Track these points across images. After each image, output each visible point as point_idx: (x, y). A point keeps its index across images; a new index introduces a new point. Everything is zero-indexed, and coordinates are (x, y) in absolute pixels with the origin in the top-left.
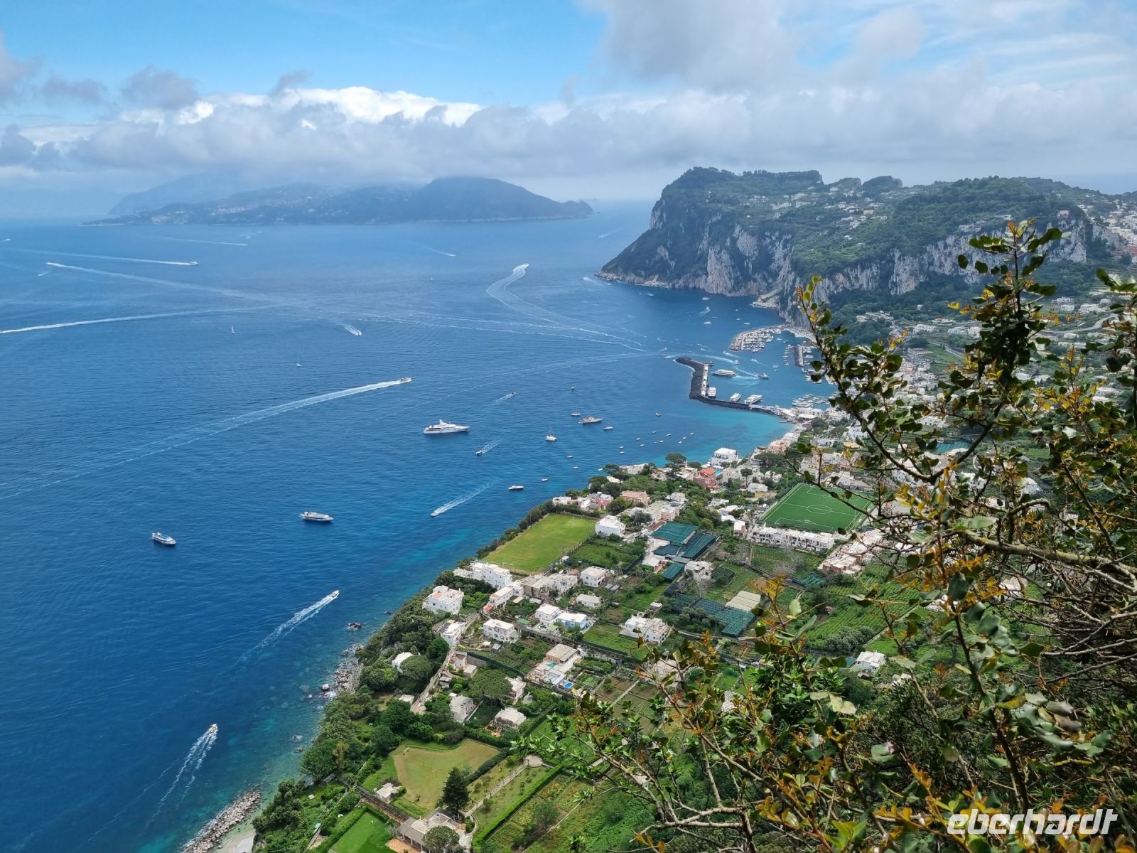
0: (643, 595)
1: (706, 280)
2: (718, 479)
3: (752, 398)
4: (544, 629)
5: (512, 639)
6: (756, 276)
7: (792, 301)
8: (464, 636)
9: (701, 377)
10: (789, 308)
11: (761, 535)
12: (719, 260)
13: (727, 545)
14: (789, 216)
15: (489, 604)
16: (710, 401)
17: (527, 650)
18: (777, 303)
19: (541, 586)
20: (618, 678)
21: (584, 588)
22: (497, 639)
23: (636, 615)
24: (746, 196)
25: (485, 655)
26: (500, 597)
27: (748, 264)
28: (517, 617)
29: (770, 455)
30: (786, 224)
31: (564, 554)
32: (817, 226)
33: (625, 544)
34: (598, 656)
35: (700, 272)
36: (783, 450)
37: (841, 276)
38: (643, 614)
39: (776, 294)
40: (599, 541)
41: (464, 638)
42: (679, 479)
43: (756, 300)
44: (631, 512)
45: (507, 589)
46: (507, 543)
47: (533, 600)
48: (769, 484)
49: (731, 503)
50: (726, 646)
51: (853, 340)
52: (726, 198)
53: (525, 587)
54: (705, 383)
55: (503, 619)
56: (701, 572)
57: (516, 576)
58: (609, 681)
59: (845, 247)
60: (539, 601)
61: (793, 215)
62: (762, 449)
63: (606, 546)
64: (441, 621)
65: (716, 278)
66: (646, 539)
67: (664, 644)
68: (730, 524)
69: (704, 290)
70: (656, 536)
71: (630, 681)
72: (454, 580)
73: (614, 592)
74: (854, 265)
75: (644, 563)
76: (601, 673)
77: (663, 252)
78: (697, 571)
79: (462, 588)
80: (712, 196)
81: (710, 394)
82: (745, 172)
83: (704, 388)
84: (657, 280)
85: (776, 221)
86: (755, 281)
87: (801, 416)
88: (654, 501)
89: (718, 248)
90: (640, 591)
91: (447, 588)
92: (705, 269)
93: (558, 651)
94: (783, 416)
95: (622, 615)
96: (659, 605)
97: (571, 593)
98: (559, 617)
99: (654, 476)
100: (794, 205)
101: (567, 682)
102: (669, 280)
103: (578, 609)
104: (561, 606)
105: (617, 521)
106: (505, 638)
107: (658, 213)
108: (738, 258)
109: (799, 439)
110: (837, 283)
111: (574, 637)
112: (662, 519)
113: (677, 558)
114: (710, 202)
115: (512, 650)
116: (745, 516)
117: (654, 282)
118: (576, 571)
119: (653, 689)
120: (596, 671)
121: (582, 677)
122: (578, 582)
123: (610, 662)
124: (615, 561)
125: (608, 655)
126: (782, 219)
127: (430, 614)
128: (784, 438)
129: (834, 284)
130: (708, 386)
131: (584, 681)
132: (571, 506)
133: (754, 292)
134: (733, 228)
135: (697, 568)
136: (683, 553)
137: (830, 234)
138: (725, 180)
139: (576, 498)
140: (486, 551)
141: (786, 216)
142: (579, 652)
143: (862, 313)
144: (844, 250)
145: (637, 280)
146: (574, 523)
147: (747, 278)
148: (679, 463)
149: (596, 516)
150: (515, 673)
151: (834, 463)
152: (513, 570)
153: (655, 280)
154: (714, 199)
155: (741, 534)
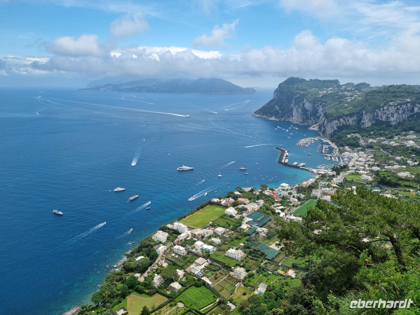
0: (238, 240)
1: (292, 119)
2: (280, 195)
3: (302, 164)
4: (196, 251)
5: (184, 254)
6: (311, 118)
7: (323, 128)
8: (165, 251)
9: (284, 155)
10: (322, 130)
11: (290, 219)
12: (297, 111)
13: (276, 222)
14: (325, 96)
15: (177, 239)
16: (286, 164)
17: (188, 259)
18: (318, 128)
19: (198, 233)
20: (221, 273)
21: (216, 235)
22: (178, 253)
23: (233, 248)
24: (310, 88)
25: (171, 259)
26: (182, 237)
27: (308, 113)
28: (187, 245)
29: (302, 187)
30: (324, 99)
31: (210, 221)
32: (335, 100)
33: (235, 219)
34: (215, 263)
35: (290, 116)
36: (308, 185)
37: (342, 119)
38: (236, 248)
39: (318, 125)
40: (225, 217)
41: (165, 252)
42: (264, 194)
43: (310, 127)
44: (240, 206)
45: (185, 233)
46: (191, 215)
47: (194, 239)
48: (299, 199)
49: (282, 205)
50: (266, 264)
51: (345, 144)
52: (302, 88)
53: (192, 233)
54: (284, 157)
55: (182, 246)
56: (263, 232)
57: (190, 228)
58: (216, 274)
59: (344, 108)
60: (196, 239)
61: (327, 96)
62: (299, 185)
63: (228, 219)
64: (157, 244)
65: (296, 118)
66: (243, 217)
67: (242, 261)
68: (279, 213)
69: (291, 122)
70: (248, 216)
71: (225, 275)
72: (166, 229)
73: (227, 238)
74: (347, 116)
75: (241, 227)
76: (214, 271)
77: (277, 108)
78: (261, 232)
79: (168, 232)
80: (297, 88)
81: (286, 162)
82: (310, 79)
83: (284, 159)
84: (274, 118)
85: (320, 98)
86: (311, 120)
87: (319, 172)
88: (250, 203)
89: (297, 106)
90: (237, 238)
91: (162, 231)
92: (292, 115)
93: (200, 260)
94: (313, 172)
95: (227, 247)
96: (243, 245)
97: (210, 237)
98: (203, 247)
99: (254, 193)
100: (327, 92)
101: (200, 273)
102: (278, 118)
103: (211, 244)
104: (205, 242)
105: (234, 210)
106: (181, 253)
107: (276, 93)
108: (305, 111)
109: (315, 182)
110: (341, 122)
111: (207, 255)
112: (252, 210)
113: (254, 226)
114: (295, 90)
115: (183, 258)
116: (286, 211)
117: (273, 119)
118: (213, 228)
119: (233, 279)
120: (213, 270)
121: (207, 271)
122: (214, 233)
123: (219, 267)
124: (229, 226)
125: (219, 264)
126: (322, 97)
127: (154, 241)
128: (309, 181)
129: (339, 122)
130: (285, 159)
131: (207, 273)
132: (218, 203)
133: (310, 124)
134: (303, 100)
135: (261, 231)
136: (257, 224)
137: (339, 103)
138: (302, 82)
139: (220, 200)
140: (181, 218)
141: (324, 96)
142: (208, 262)
143: (350, 134)
144: (344, 110)
145: (267, 117)
146: (218, 209)
147: (308, 119)
148: (265, 188)
149: (227, 207)
150: (181, 268)
151: (326, 192)
152: (189, 226)
153: (273, 118)
154: (297, 89)
155: (283, 218)
